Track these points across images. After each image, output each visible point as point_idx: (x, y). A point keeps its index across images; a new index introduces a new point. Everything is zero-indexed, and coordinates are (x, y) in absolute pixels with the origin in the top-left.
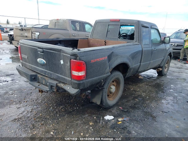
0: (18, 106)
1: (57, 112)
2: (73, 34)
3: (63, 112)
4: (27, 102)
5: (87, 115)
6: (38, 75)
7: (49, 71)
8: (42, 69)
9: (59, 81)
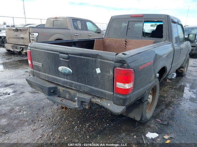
0: (32, 127)
1: (85, 132)
2: (75, 34)
3: (92, 131)
4: (41, 120)
5: (124, 134)
6: (59, 88)
7: (77, 83)
8: (66, 80)
9: (93, 95)
